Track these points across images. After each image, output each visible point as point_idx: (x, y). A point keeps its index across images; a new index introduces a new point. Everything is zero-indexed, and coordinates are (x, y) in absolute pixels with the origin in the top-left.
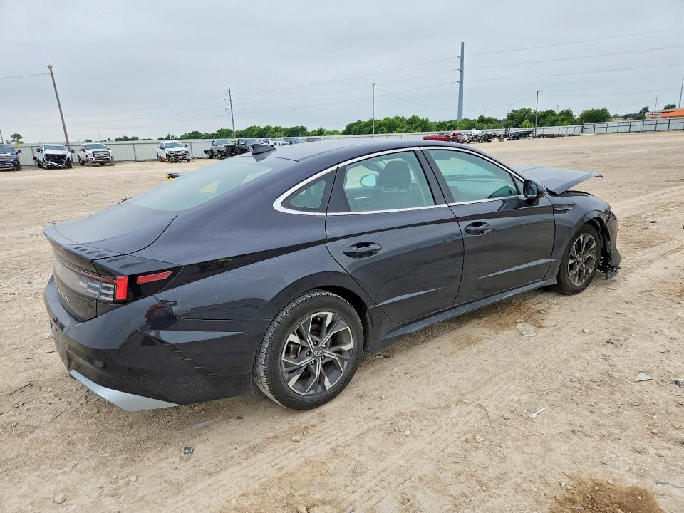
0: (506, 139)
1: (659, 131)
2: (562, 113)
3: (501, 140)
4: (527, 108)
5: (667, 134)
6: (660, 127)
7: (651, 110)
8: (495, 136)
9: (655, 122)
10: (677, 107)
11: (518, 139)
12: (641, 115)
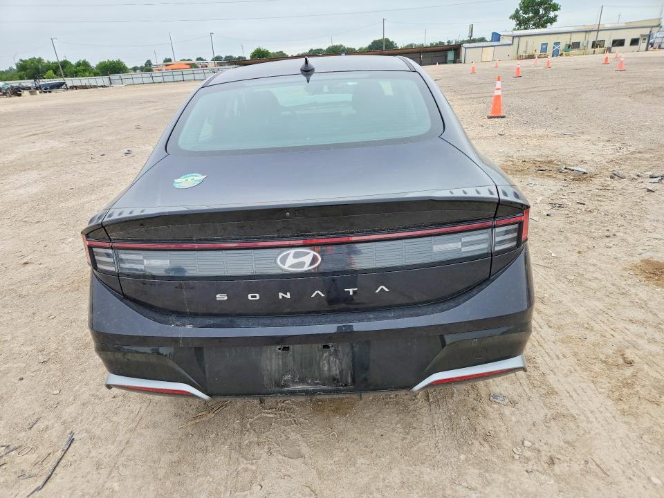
0: (38, 91)
1: (177, 81)
2: (79, 64)
3: (32, 93)
4: (37, 57)
5: (173, 85)
6: (166, 79)
7: (153, 62)
8: (24, 89)
9: (161, 74)
10: (173, 61)
11: (50, 92)
12: (148, 68)
